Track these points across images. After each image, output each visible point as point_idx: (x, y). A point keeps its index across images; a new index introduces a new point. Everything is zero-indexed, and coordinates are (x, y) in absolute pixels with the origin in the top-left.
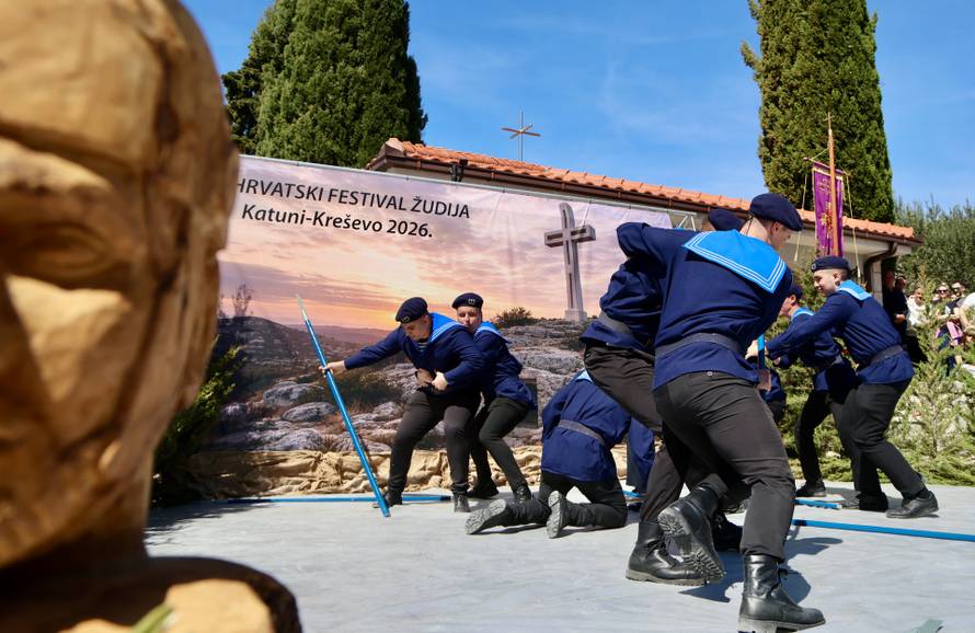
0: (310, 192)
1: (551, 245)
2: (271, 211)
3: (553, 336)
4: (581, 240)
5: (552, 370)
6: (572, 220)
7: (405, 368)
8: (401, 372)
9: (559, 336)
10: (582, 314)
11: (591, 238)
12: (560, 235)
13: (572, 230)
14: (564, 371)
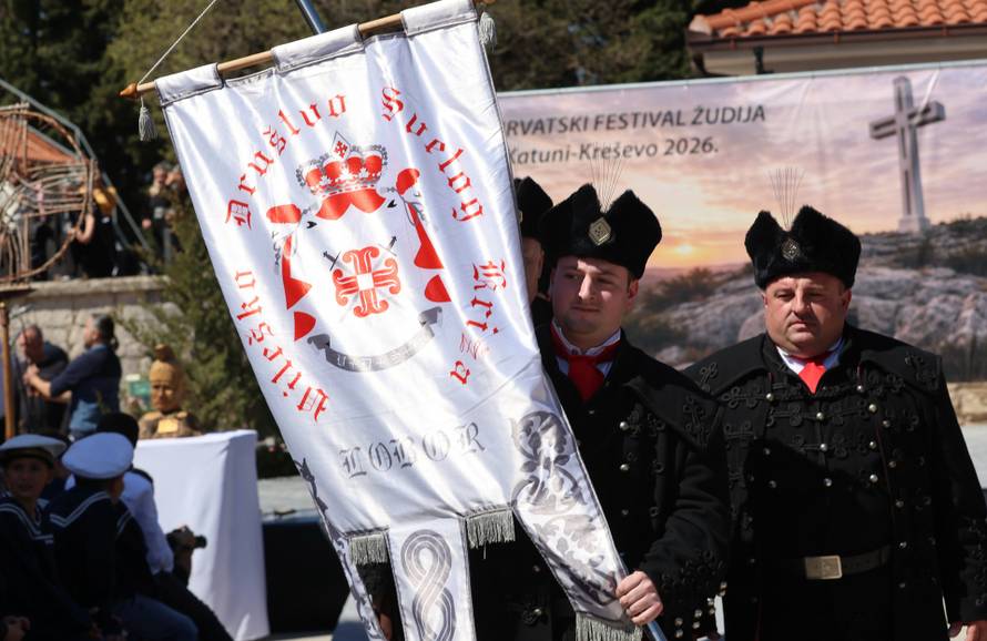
0: (574, 123)
1: (879, 137)
2: (534, 153)
3: (880, 254)
4: (923, 124)
5: (880, 296)
6: (910, 99)
7: (689, 308)
8: (686, 313)
9: (889, 253)
10: (924, 221)
11: (939, 118)
12: (891, 122)
13: (910, 111)
14: (896, 295)
